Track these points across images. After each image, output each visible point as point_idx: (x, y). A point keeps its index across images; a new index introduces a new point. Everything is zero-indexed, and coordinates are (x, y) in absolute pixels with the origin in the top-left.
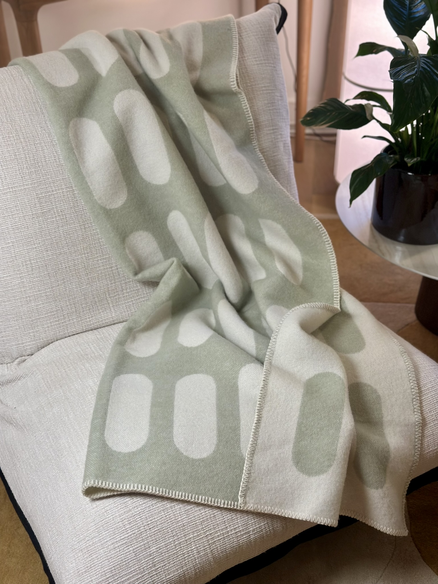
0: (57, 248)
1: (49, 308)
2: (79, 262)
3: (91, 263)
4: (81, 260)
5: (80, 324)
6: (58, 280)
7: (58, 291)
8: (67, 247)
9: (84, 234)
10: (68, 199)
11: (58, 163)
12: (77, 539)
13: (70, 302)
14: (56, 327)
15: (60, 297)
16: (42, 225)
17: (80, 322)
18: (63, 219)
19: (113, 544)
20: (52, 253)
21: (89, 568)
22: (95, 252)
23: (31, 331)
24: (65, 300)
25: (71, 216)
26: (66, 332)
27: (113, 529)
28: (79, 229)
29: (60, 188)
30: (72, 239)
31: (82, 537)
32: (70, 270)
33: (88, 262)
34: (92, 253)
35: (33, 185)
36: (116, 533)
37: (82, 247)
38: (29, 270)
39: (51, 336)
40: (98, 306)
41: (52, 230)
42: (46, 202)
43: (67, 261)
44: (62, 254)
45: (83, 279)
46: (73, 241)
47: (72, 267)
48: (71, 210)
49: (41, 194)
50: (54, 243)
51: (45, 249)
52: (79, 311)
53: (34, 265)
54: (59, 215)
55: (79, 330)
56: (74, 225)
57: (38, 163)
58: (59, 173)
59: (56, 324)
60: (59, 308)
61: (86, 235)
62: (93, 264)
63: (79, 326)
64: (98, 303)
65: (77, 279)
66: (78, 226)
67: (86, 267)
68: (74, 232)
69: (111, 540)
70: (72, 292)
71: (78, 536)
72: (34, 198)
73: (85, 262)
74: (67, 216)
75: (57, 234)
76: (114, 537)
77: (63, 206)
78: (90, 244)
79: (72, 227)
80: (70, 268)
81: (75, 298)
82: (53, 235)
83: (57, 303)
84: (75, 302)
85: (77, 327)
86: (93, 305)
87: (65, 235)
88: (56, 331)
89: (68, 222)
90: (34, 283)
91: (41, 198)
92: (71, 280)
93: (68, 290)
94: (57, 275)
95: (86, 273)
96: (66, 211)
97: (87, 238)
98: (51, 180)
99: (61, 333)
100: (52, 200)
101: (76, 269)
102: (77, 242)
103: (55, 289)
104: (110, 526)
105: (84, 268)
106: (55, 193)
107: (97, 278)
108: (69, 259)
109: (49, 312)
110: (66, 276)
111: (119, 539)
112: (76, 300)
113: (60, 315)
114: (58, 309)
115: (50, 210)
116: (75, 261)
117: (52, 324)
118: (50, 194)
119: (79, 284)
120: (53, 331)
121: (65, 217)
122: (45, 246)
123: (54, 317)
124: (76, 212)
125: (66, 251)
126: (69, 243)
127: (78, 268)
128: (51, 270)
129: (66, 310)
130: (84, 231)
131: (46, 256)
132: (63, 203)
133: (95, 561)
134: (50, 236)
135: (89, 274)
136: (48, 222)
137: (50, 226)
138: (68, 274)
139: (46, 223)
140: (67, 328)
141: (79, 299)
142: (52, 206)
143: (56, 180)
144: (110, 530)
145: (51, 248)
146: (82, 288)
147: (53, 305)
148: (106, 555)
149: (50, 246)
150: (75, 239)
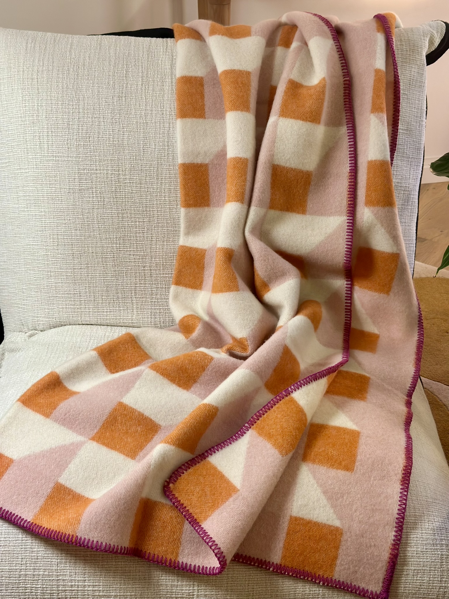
0: (87, 230)
2: (108, 251)
3: (121, 255)
4: (111, 249)
6: (81, 263)
7: (80, 275)
10: (111, 182)
11: (111, 142)
13: (89, 289)
14: (70, 310)
15: (80, 282)
16: (76, 202)
17: (96, 314)
18: (101, 201)
20: (80, 234)
22: (129, 246)
23: (46, 307)
24: (85, 285)
25: (110, 200)
26: (79, 319)
28: (116, 216)
29: (105, 168)
30: (105, 225)
32: (96, 256)
34: (124, 246)
35: (77, 159)
37: (115, 236)
38: (55, 244)
39: (63, 318)
40: (120, 303)
41: (85, 210)
42: (86, 179)
44: (91, 237)
45: (108, 269)
46: (106, 227)
48: (112, 194)
52: (98, 301)
55: (93, 321)
59: (71, 308)
63: (93, 317)
64: (120, 300)
65: (102, 267)
66: (115, 213)
68: (110, 217)
70: (94, 280)
72: (75, 172)
73: (115, 253)
74: (105, 200)
75: (89, 215)
77: (103, 188)
79: (108, 212)
80: (98, 254)
81: (96, 286)
82: (85, 216)
83: (77, 287)
84: (95, 291)
87: (99, 219)
88: (70, 315)
89: (104, 206)
90: (57, 260)
91: (82, 174)
92: (96, 267)
93: (90, 276)
94: (81, 258)
95: (113, 264)
97: (122, 228)
98: (98, 158)
100: (93, 179)
101: (103, 257)
102: (110, 229)
103: (77, 272)
105: (113, 258)
106: (98, 172)
107: (124, 273)
108: (97, 245)
109: (67, 293)
110: (90, 261)
112: (97, 289)
113: (76, 299)
114: (76, 293)
117: (67, 306)
118: (93, 172)
119: (103, 274)
120: (66, 314)
122: (75, 224)
123: (70, 299)
124: (116, 197)
125: (96, 235)
126: (101, 228)
127: (106, 256)
128: (76, 251)
129: (84, 297)
130: (122, 219)
131: (74, 235)
132: (105, 185)
134: (82, 216)
137: (85, 205)
138: (93, 260)
139: (81, 201)
140: (81, 315)
141: (100, 289)
142: (92, 185)
143: (104, 159)
145: (81, 228)
147: (72, 287)
150: (109, 226)
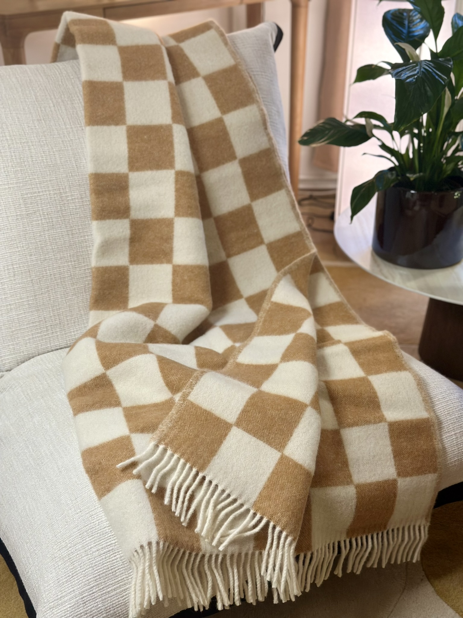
0: (41, 253)
1: (30, 318)
2: (64, 271)
3: (77, 272)
4: (67, 268)
5: (64, 338)
6: (41, 288)
7: (42, 300)
8: (52, 253)
9: (71, 241)
10: (55, 202)
11: (45, 164)
12: (58, 547)
13: (54, 313)
14: (37, 339)
15: (43, 307)
16: (26, 227)
17: (64, 336)
18: (49, 222)
19: (98, 551)
20: (36, 259)
21: (71, 577)
22: (82, 261)
23: (10, 343)
24: (49, 310)
25: (57, 220)
26: (49, 346)
27: (98, 535)
28: (66, 235)
29: (47, 189)
30: (58, 245)
31: (63, 544)
32: (55, 278)
33: (74, 271)
34: (78, 262)
35: (18, 185)
36: (102, 538)
37: (68, 254)
38: (11, 275)
39: (32, 349)
40: (83, 320)
41: (36, 234)
42: (31, 203)
43: (52, 268)
44: (47, 260)
45: (68, 288)
46: (59, 247)
47: (57, 275)
48: (58, 214)
49: (27, 194)
50: (39, 247)
51: (29, 253)
52: (63, 323)
53: (16, 270)
54: (45, 217)
56: (61, 230)
57: (24, 162)
58: (46, 174)
59: (38, 336)
60: (41, 318)
61: (73, 241)
62: (79, 274)
63: (62, 340)
64: (83, 317)
65: (62, 288)
66: (65, 231)
67: (72, 276)
68: (60, 237)
69: (95, 546)
70: (57, 302)
71: (59, 544)
72: (19, 198)
73: (71, 271)
74: (53, 220)
75: (42, 238)
76: (99, 543)
77: (49, 209)
78: (77, 252)
79: (58, 232)
80: (55, 275)
81: (59, 308)
82: (38, 239)
83: (41, 313)
84: (59, 313)
85: (60, 341)
86: (79, 318)
87: (51, 240)
88: (38, 344)
89: (54, 226)
90: (16, 290)
91: (26, 198)
92: (56, 289)
93: (52, 300)
94: (41, 283)
95: (72, 282)
96: (53, 214)
97: (74, 245)
98: (37, 180)
99: (43, 347)
100: (38, 202)
101: (61, 278)
102: (63, 248)
103: (38, 298)
104: (95, 531)
105: (71, 277)
106: (41, 194)
107: (83, 289)
108: (54, 266)
109: (31, 323)
110: (50, 284)
111: (105, 545)
112: (60, 311)
113: (42, 326)
114: (40, 320)
115: (36, 212)
116: (61, 269)
117: (34, 336)
118: (36, 195)
119: (65, 294)
120: (34, 344)
121: (51, 221)
122: (28, 250)
123: (35, 328)
124: (63, 216)
125: (52, 256)
126: (55, 248)
127: (64, 276)
128: (34, 277)
129: (50, 322)
130: (72, 237)
131: (30, 261)
132: (50, 206)
133: (77, 570)
134: (35, 240)
135: (75, 284)
136: (33, 224)
137: (35, 229)
138: (52, 282)
139: (30, 226)
140: (50, 341)
141: (63, 310)
142: (38, 208)
143: (43, 181)
144: (95, 536)
145: (35, 253)
146: (68, 298)
147: (36, 315)
148: (90, 562)
149: (35, 251)
150: (62, 245)
